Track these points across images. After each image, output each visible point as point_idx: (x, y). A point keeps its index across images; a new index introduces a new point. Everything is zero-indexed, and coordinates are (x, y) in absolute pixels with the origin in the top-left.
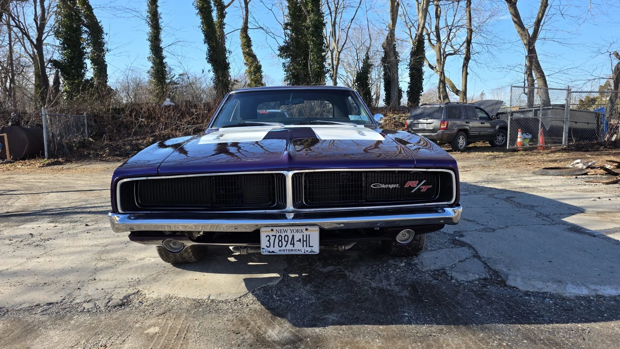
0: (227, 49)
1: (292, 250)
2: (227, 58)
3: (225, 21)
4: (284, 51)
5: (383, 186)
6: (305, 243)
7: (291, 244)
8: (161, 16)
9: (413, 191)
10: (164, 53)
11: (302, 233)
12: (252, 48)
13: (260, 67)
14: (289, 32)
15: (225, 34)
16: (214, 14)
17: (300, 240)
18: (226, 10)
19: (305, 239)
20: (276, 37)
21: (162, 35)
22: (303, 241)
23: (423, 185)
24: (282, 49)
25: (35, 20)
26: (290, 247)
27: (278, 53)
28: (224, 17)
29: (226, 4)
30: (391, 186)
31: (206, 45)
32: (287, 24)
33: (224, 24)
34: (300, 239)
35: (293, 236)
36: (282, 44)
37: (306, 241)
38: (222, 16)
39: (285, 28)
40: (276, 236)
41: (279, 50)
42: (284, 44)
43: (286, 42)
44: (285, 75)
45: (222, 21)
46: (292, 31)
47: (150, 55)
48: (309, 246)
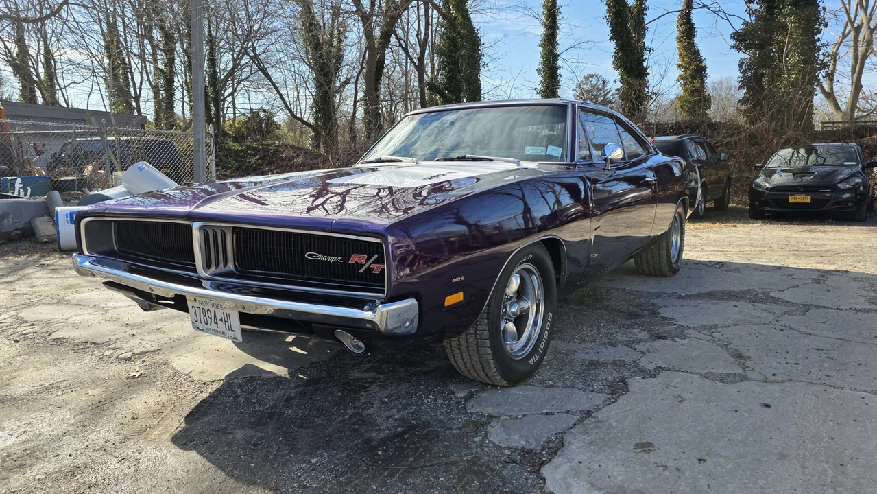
0: (646, 45)
1: (217, 331)
2: (644, 61)
4: (742, 39)
5: (321, 258)
7: (215, 322)
8: (561, 10)
9: (361, 271)
10: (560, 63)
11: (223, 311)
12: (696, 40)
13: (704, 68)
14: (755, 6)
15: (646, 23)
17: (221, 320)
19: (226, 320)
20: (729, 17)
21: (560, 37)
22: (225, 322)
23: (374, 262)
24: (738, 36)
25: (417, 35)
26: (214, 326)
27: (732, 42)
30: (332, 259)
31: (613, 44)
33: (645, 9)
34: (222, 318)
35: (215, 311)
36: (739, 26)
37: (227, 322)
40: (199, 308)
41: (733, 38)
42: (742, 27)
43: (746, 23)
44: (740, 79)
45: (642, 4)
46: (762, 2)
47: (540, 66)
48: (232, 330)
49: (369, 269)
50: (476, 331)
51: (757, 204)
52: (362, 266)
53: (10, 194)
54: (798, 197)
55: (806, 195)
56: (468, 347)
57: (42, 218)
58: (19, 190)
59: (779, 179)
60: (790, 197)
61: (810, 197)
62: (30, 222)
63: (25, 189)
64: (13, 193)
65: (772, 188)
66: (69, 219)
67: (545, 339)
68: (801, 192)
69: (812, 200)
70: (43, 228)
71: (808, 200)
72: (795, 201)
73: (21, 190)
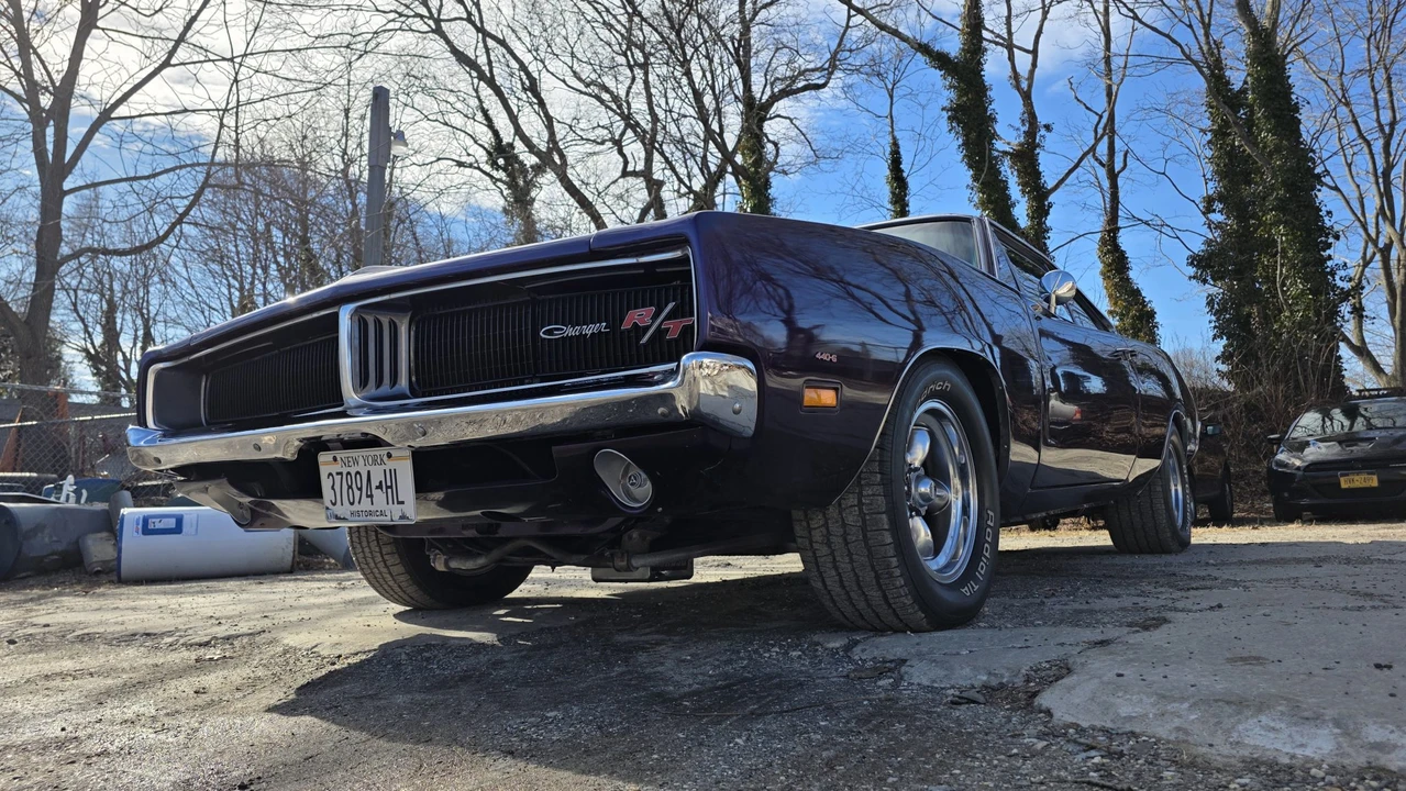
1: (370, 513)
3: (1050, 221)
4: (1206, 264)
5: (570, 331)
6: (389, 490)
7: (368, 496)
9: (644, 340)
11: (383, 467)
12: (1132, 274)
13: (1152, 314)
14: (1217, 217)
15: (1050, 250)
16: (1021, 213)
17: (379, 487)
18: (1051, 198)
19: (389, 484)
20: (1179, 234)
22: (387, 487)
23: (668, 318)
24: (1195, 260)
26: (366, 505)
27: (1192, 271)
28: (1047, 213)
29: (1050, 185)
30: (589, 330)
32: (1209, 201)
33: (1047, 230)
34: (381, 482)
35: (369, 472)
36: (1198, 246)
37: (391, 487)
38: (1040, 210)
39: (1208, 210)
40: (341, 474)
41: (1192, 264)
42: (1203, 247)
43: (1209, 242)
44: (1213, 324)
45: (1041, 224)
46: (1228, 211)
48: (399, 503)
49: (660, 332)
50: (860, 495)
51: (1286, 495)
52: (647, 328)
53: (52, 499)
54: (1356, 478)
55: (1369, 474)
56: (845, 536)
57: (99, 535)
58: (68, 495)
59: (1315, 452)
60: (1342, 479)
61: (1375, 477)
62: (77, 542)
63: (78, 493)
64: (59, 498)
65: (1307, 466)
66: (140, 527)
67: (985, 557)
68: (1358, 469)
69: (1379, 481)
70: (98, 549)
71: (1374, 482)
72: (1352, 486)
73: (72, 494)
